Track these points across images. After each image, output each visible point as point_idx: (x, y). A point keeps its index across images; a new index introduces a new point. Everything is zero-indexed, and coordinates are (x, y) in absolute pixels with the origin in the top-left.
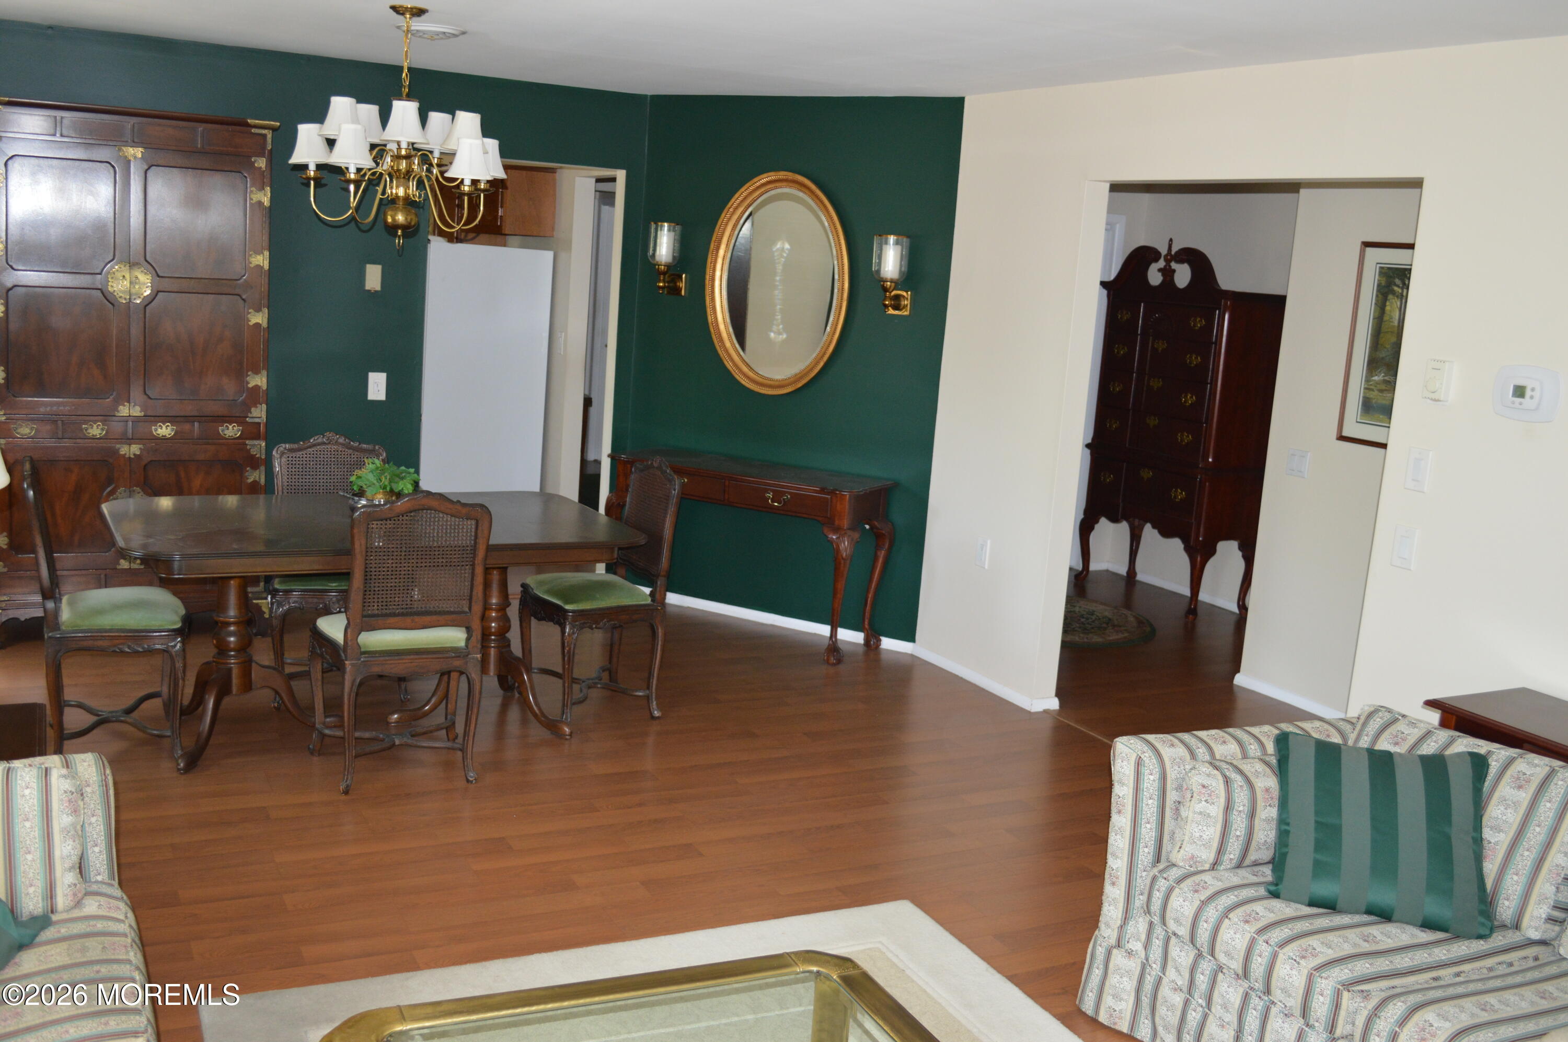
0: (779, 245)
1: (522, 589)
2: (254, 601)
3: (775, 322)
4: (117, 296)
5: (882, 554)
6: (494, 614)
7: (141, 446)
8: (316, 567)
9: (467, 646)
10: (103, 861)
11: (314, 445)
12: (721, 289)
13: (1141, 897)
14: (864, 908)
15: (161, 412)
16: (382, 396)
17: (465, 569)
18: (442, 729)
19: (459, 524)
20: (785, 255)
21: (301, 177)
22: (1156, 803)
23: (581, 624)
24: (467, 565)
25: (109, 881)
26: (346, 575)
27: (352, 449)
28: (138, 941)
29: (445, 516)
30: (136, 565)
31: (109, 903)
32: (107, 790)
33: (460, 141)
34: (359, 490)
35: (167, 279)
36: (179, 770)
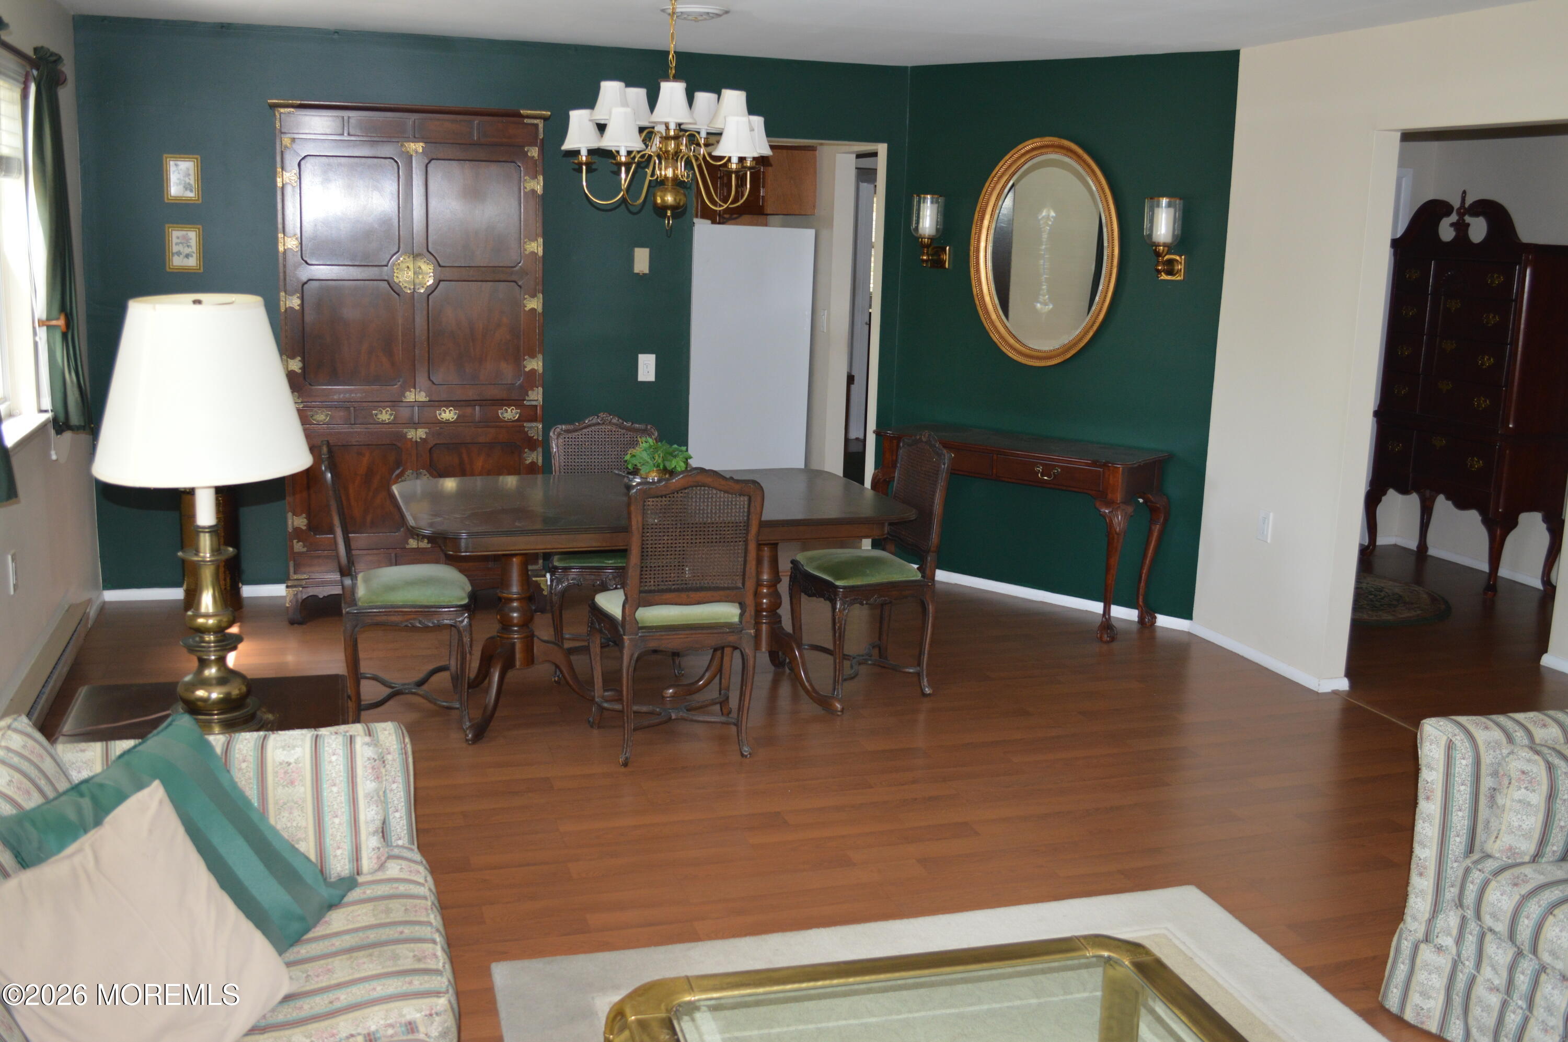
0: (1044, 213)
1: (791, 565)
2: (534, 579)
3: (1041, 292)
4: (403, 286)
5: (1157, 528)
6: (765, 591)
7: (427, 430)
8: (595, 544)
9: (741, 621)
10: (404, 826)
11: (590, 426)
12: (986, 261)
13: (1452, 889)
14: (1148, 892)
15: (444, 396)
16: (651, 377)
17: (739, 545)
18: (716, 704)
19: (732, 501)
20: (1050, 223)
21: (573, 162)
22: (1469, 789)
23: (851, 600)
24: (740, 541)
25: (409, 846)
26: (623, 553)
27: (626, 430)
28: (437, 905)
29: (718, 492)
30: (424, 544)
31: (410, 867)
32: (406, 758)
33: (727, 119)
34: (634, 468)
35: (448, 269)
36: (467, 740)
